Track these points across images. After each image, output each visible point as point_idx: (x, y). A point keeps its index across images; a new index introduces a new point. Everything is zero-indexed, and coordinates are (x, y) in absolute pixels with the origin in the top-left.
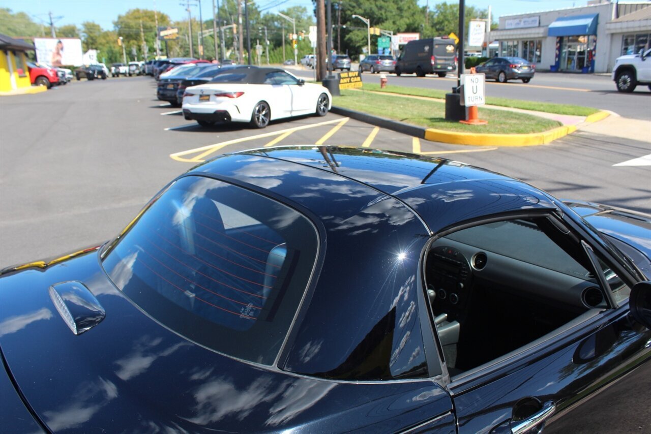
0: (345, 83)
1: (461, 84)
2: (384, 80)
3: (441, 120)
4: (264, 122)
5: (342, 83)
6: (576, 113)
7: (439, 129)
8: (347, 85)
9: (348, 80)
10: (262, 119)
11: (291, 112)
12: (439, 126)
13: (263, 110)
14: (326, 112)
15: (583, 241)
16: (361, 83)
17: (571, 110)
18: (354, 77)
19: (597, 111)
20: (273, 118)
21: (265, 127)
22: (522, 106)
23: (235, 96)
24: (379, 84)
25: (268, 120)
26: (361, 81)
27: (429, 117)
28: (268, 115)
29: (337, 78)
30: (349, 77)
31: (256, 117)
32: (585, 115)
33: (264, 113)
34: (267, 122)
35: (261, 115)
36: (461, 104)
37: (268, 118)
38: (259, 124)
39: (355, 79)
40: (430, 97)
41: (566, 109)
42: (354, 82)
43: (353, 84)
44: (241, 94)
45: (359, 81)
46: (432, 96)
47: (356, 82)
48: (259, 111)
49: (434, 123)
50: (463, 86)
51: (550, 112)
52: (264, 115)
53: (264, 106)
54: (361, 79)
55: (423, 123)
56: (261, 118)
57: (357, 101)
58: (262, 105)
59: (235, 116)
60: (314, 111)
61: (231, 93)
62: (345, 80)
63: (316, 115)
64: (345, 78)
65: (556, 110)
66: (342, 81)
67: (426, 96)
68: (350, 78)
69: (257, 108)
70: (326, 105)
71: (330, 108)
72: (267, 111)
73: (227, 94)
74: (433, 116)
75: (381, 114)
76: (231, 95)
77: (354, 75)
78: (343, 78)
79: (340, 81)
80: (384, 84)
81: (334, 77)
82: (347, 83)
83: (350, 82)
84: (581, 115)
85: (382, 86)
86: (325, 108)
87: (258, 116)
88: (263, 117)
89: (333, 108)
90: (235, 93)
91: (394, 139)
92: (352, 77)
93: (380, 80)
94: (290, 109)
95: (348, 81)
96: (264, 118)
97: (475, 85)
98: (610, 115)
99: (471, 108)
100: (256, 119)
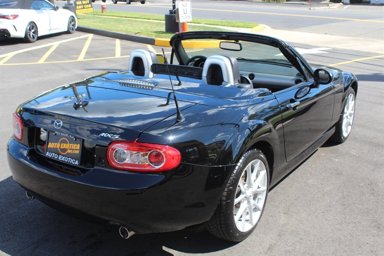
0: (80, 9)
1: (176, 8)
2: (104, 7)
3: (163, 33)
4: (34, 38)
5: (78, 9)
6: (245, 26)
7: (164, 38)
8: (81, 10)
9: (82, 6)
10: (33, 35)
11: (50, 30)
12: (164, 36)
13: (33, 28)
14: (74, 30)
15: (297, 57)
16: (92, 9)
17: (242, 24)
18: (86, 4)
19: (257, 25)
20: (40, 34)
21: (34, 42)
22: (210, 23)
23: (11, 18)
24: (100, 10)
25: (36, 36)
26: (92, 7)
27: (154, 31)
28: (36, 32)
29: (74, 5)
30: (82, 4)
31: (28, 34)
32: (251, 28)
33: (33, 31)
34: (36, 38)
35: (31, 32)
36: (177, 21)
37: (37, 35)
38: (31, 39)
39: (88, 6)
40: (142, 19)
41: (239, 24)
42: (87, 8)
43: (86, 9)
44: (16, 17)
45: (90, 8)
46: (143, 17)
47: (88, 8)
48: (30, 30)
49: (160, 35)
50: (178, 9)
51: (229, 26)
52: (33, 33)
53: (33, 26)
54: (91, 6)
55: (151, 35)
56: (31, 35)
57: (94, 22)
58: (31, 25)
59: (14, 34)
60: (66, 30)
61: (8, 16)
62: (80, 7)
63: (68, 32)
64: (80, 5)
65: (232, 25)
66: (78, 7)
67: (139, 18)
68: (84, 5)
69: (29, 28)
70: (74, 25)
71: (76, 27)
72: (35, 29)
73: (5, 17)
74: (156, 30)
75: (118, 30)
76: (9, 17)
77: (86, 3)
78: (79, 5)
79: (76, 7)
80: (104, 10)
81: (71, 4)
82: (82, 9)
83: (84, 8)
84: (249, 28)
85: (102, 11)
86: (73, 27)
87: (29, 33)
88: (32, 34)
89: (78, 27)
90: (12, 16)
91: (134, 46)
92: (85, 4)
93: (101, 7)
94: (50, 29)
95: (82, 8)
96: (34, 35)
97: (185, 8)
98: (265, 27)
99: (183, 23)
100: (29, 35)
